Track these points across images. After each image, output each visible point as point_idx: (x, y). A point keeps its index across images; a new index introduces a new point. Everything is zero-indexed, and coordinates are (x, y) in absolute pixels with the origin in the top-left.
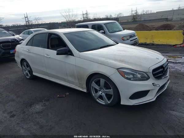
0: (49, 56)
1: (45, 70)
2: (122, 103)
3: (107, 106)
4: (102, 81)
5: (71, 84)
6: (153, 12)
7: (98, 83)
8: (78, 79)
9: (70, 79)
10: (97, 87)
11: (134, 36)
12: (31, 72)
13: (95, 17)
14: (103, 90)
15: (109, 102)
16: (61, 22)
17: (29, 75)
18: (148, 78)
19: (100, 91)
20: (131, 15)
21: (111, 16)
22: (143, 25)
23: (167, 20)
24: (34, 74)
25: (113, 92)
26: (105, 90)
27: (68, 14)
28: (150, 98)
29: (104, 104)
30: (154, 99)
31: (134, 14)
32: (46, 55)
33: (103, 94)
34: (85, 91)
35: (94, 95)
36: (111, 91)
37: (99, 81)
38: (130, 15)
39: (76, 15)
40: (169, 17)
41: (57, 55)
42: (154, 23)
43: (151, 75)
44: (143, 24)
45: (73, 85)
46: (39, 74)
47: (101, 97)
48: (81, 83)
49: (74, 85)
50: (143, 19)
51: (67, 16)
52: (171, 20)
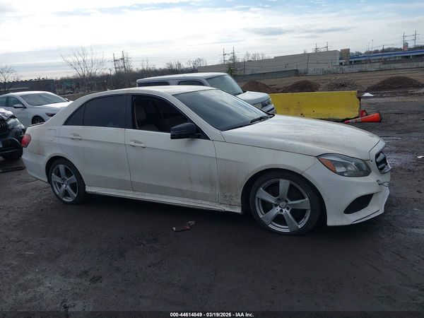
0: (141, 143)
1: (127, 178)
2: (330, 223)
3: (295, 234)
4: (284, 185)
5: (200, 201)
6: (266, 57)
7: (273, 189)
8: (222, 187)
9: (199, 189)
10: (270, 199)
11: (269, 103)
12: (79, 185)
13: (145, 68)
14: (284, 203)
15: (300, 227)
16: (59, 79)
17: (73, 193)
18: (367, 173)
19: (276, 205)
20: (223, 62)
21: (179, 64)
22: (257, 83)
23: (296, 73)
24: (88, 189)
25: (309, 204)
26: (290, 202)
27: (80, 59)
28: (374, 209)
29: (288, 231)
30: (382, 211)
31: (231, 62)
32: (133, 143)
33: (286, 212)
34: (238, 210)
35: (261, 216)
36: (304, 203)
37: (277, 184)
38: (220, 63)
39: (102, 63)
40: (301, 68)
41: (172, 138)
42: (273, 80)
43: (373, 165)
44: (257, 81)
45: (204, 202)
46: (103, 189)
47: (280, 219)
48: (227, 194)
49: (208, 203)
50: (248, 72)
51: (79, 64)
52: (305, 74)
